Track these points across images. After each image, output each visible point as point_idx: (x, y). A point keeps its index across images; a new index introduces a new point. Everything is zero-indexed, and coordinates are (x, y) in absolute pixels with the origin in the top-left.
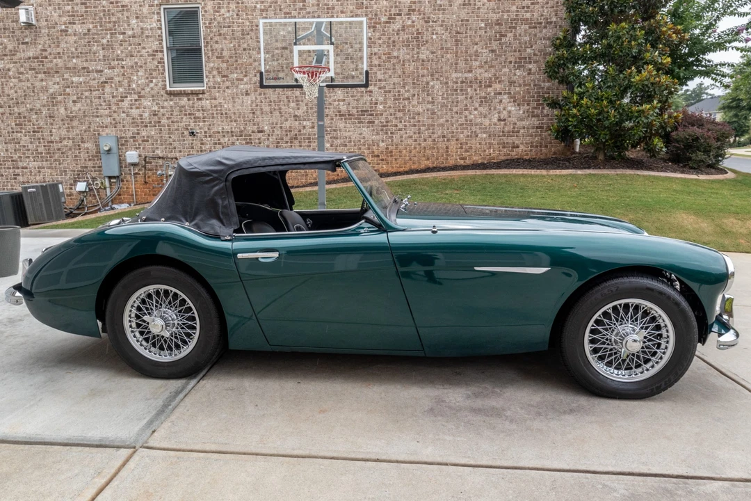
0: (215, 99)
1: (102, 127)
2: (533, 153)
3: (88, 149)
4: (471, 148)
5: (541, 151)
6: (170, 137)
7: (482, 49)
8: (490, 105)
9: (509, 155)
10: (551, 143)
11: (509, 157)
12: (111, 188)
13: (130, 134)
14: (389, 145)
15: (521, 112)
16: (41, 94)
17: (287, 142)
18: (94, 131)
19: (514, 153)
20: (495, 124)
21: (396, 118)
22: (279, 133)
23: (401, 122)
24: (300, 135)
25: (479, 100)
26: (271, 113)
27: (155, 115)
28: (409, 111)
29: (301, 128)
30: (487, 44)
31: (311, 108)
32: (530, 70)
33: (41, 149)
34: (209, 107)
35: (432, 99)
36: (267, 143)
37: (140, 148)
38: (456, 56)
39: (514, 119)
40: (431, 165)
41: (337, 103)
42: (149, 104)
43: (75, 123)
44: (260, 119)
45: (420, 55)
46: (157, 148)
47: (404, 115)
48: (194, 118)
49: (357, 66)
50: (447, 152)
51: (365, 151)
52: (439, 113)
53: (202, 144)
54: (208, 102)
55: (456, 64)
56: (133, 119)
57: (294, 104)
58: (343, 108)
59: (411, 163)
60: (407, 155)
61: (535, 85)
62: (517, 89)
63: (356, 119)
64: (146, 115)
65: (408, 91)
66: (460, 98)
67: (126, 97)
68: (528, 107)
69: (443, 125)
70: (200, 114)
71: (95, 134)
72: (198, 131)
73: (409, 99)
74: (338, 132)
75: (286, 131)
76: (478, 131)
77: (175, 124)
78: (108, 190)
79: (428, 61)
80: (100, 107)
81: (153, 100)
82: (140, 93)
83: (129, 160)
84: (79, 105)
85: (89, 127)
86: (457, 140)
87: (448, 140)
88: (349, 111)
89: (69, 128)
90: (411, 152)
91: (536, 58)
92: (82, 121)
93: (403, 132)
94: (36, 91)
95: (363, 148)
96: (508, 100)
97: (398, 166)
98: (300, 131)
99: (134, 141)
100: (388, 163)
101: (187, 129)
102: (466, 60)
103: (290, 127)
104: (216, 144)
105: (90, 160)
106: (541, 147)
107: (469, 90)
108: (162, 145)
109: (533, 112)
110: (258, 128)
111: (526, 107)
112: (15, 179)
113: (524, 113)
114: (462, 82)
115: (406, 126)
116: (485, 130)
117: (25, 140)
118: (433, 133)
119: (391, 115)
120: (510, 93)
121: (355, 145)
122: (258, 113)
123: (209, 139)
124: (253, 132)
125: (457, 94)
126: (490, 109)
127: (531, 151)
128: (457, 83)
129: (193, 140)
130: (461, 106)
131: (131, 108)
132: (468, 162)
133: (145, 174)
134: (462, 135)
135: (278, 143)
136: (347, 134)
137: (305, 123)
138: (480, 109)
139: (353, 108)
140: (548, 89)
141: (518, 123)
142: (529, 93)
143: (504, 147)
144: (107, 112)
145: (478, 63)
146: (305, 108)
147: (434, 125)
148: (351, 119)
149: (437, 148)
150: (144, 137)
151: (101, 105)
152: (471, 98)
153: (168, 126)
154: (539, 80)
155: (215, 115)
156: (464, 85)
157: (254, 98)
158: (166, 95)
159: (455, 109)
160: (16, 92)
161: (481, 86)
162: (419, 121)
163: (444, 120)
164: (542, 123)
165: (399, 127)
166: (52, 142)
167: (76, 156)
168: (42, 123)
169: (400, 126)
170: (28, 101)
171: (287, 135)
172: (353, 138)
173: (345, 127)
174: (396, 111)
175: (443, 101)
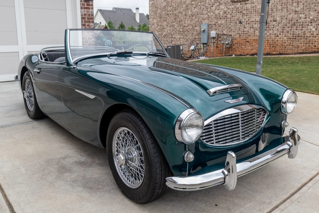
0: (253, 3)
1: (203, 19)
3: (197, 30)
6: (230, 24)
12: (203, 49)
13: (214, 23)
16: (183, 5)
17: (289, 27)
18: (200, 21)
22: (285, 21)
24: (297, 23)
26: (282, 10)
27: (225, 13)
31: (306, 6)
33: (181, 30)
34: (250, 8)
36: (277, 27)
37: (217, 30)
42: (223, 7)
43: (194, 18)
44: (276, 14)
46: (224, 30)
48: (242, 14)
53: (244, 28)
54: (250, 5)
56: (216, 15)
57: (296, 4)
64: (221, 13)
67: (214, 4)
70: (245, 12)
71: (200, 23)
72: (243, 21)
75: (289, 21)
77: (233, 17)
78: (202, 49)
80: (203, 10)
81: (225, 5)
82: (220, 2)
83: (212, 36)
84: (196, 9)
85: (199, 20)
89: (191, 20)
92: (196, 17)
94: (182, 4)
98: (297, 20)
99: (215, 26)
101: (238, 20)
103: (292, 18)
104: (251, 28)
105: (197, 35)
108: (226, 28)
110: (274, 19)
112: (171, 42)
117: (176, 25)
122: (275, 10)
123: (248, 25)
124: (271, 21)
129: (240, 26)
131: (216, 10)
133: (217, 42)
135: (284, 27)
144: (206, 12)
146: (302, 6)
150: (219, 24)
151: (204, 9)
153: (230, 18)
155: (252, 12)
157: (273, 2)
158: (231, 3)
160: (175, 5)
166: (185, 27)
167: (192, 33)
168: (182, 18)
170: (179, 8)
171: (289, 23)
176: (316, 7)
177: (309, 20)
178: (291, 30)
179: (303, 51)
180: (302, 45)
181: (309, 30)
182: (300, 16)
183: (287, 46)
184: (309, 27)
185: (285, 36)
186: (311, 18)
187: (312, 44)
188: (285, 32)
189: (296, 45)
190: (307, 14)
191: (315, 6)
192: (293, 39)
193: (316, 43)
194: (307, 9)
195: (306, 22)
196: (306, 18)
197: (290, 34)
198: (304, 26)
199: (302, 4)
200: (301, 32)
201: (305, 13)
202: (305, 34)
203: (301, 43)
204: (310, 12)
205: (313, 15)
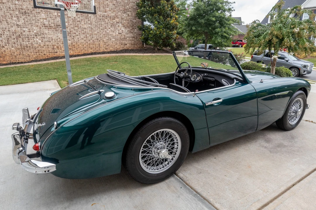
2: (132, 47)
4: (109, 44)
5: (135, 46)
7: (110, 3)
8: (115, 27)
9: (123, 48)
10: (138, 43)
11: (124, 49)
14: (73, 42)
15: (127, 31)
17: (14, 39)
19: (125, 47)
20: (117, 35)
21: (75, 30)
22: (8, 33)
23: (77, 32)
24: (22, 35)
25: (110, 25)
28: (80, 27)
29: (22, 32)
31: (27, 21)
32: (129, 14)
35: (91, 22)
38: (99, 4)
39: (125, 34)
40: (93, 52)
41: (42, 20)
47: (78, 28)
50: (100, 46)
51: (61, 45)
52: (94, 29)
55: (100, 8)
57: (16, 18)
58: (46, 23)
59: (84, 50)
60: (82, 47)
61: (131, 21)
63: (54, 29)
65: (79, 18)
66: (103, 23)
68: (129, 29)
69: (96, 34)
73: (80, 21)
74: (45, 35)
75: (13, 33)
76: (111, 38)
79: (87, 5)
86: (103, 41)
87: (99, 41)
88: (50, 25)
91: (130, 10)
93: (79, 36)
95: (59, 43)
96: (121, 26)
97: (78, 52)
98: (22, 33)
100: (73, 51)
102: (104, 7)
103: (15, 31)
106: (134, 45)
107: (106, 20)
109: (131, 31)
111: (128, 29)
114: (103, 16)
115: (80, 34)
116: (114, 37)
118: (92, 38)
119: (72, 28)
120: (122, 23)
121: (55, 42)
125: (101, 21)
126: (115, 29)
127: (131, 46)
128: (101, 16)
130: (103, 26)
132: (108, 50)
134: (105, 39)
135: (9, 39)
136: (50, 36)
137: (24, 29)
138: (111, 28)
139: (52, 23)
140: (135, 23)
142: (129, 24)
143: (121, 45)
145: (108, 9)
146: (23, 21)
147: (93, 34)
148: (51, 29)
149: (95, 44)
152: (107, 23)
154: (132, 19)
156: (104, 17)
159: (101, 28)
161: (110, 19)
162: (86, 32)
163: (97, 32)
164: (134, 36)
169: (77, 34)
171: (13, 35)
172: (54, 38)
173: (48, 33)
174: (74, 26)
175: (95, 24)
176: (37, 23)
177: (33, 33)
178: (17, 41)
179: (35, 59)
180: (33, 54)
181: (36, 42)
183: (17, 56)
184: (35, 39)
185: (12, 47)
186: (35, 32)
187: (42, 52)
188: (11, 43)
189: (27, 54)
190: (30, 28)
191: (36, 22)
192: (21, 49)
193: (45, 52)
194: (29, 24)
195: (31, 35)
196: (30, 32)
197: (18, 45)
198: (30, 38)
199: (22, 19)
200: (28, 44)
201: (28, 28)
202: (33, 45)
203: (32, 53)
204: (33, 27)
205: (36, 30)
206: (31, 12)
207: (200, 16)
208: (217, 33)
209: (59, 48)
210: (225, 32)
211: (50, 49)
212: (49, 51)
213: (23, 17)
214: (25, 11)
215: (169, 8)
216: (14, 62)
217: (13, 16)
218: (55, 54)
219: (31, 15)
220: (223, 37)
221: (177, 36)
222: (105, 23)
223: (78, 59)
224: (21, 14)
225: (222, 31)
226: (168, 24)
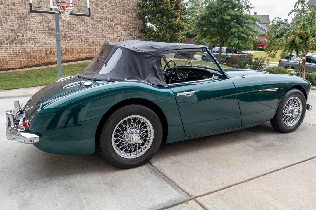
7: (108, 4)
8: (113, 30)
14: (67, 46)
15: (126, 33)
17: (7, 44)
20: (116, 38)
21: (70, 33)
22: (1, 38)
23: (72, 35)
24: (15, 40)
25: (108, 27)
28: (76, 30)
29: (16, 36)
30: (110, 2)
31: (21, 26)
32: (129, 15)
35: (87, 25)
38: (97, 6)
40: (88, 57)
41: (37, 24)
45: (80, 4)
47: (74, 32)
49: (47, 6)
50: (95, 50)
51: (54, 49)
52: (90, 32)
55: (97, 10)
57: (11, 23)
58: (41, 27)
59: (79, 55)
60: (76, 51)
61: (131, 22)
62: (124, 23)
63: (48, 33)
65: (75, 20)
66: (100, 25)
68: (129, 31)
69: (93, 38)
73: (75, 24)
74: (38, 39)
75: (6, 38)
76: (109, 41)
79: (84, 7)
86: (100, 45)
87: (96, 45)
88: (44, 29)
90: (78, 50)
91: (131, 11)
93: (73, 40)
95: (53, 48)
96: (120, 28)
97: (72, 57)
98: (15, 38)
100: (67, 56)
103: (9, 36)
107: (104, 22)
109: (131, 34)
113: (127, 34)
114: (100, 18)
115: (75, 37)
116: (112, 41)
118: (88, 41)
119: (67, 32)
120: (121, 25)
121: (48, 46)
125: (98, 24)
126: (113, 31)
128: (98, 18)
130: (100, 29)
134: (102, 43)
136: (44, 41)
138: (109, 31)
139: (46, 27)
140: (136, 24)
141: (125, 38)
142: (129, 25)
145: (107, 10)
146: (18, 26)
147: (88, 38)
148: (45, 33)
149: (91, 49)
152: (105, 26)
154: (132, 20)
156: (101, 19)
159: (98, 31)
161: (108, 21)
162: (81, 35)
163: (93, 35)
165: (71, 38)
171: (7, 40)
172: (47, 43)
173: (42, 37)
174: (69, 30)
175: (92, 26)
176: (31, 28)
177: (27, 38)
178: (10, 46)
179: (26, 65)
180: (25, 59)
181: (28, 47)
182: (18, 34)
183: (9, 62)
184: (28, 44)
185: (5, 53)
186: (28, 36)
187: (34, 58)
188: (4, 49)
189: (19, 60)
190: (24, 33)
191: (30, 26)
192: (13, 54)
193: (37, 57)
194: (23, 29)
195: (24, 40)
196: (23, 36)
197: (10, 50)
198: (23, 43)
199: (17, 24)
200: (21, 49)
201: (22, 32)
202: (25, 50)
203: (23, 58)
204: (27, 31)
205: (29, 34)
206: (26, 16)
207: (213, 14)
208: (232, 34)
209: (52, 53)
210: (242, 32)
211: (43, 54)
212: (42, 56)
213: (18, 22)
214: (21, 16)
215: (173, 7)
216: (5, 68)
217: (8, 21)
218: (47, 60)
219: (26, 20)
220: (240, 38)
221: (184, 38)
222: (103, 26)
223: (72, 65)
224: (16, 19)
225: (239, 31)
226: (172, 25)
